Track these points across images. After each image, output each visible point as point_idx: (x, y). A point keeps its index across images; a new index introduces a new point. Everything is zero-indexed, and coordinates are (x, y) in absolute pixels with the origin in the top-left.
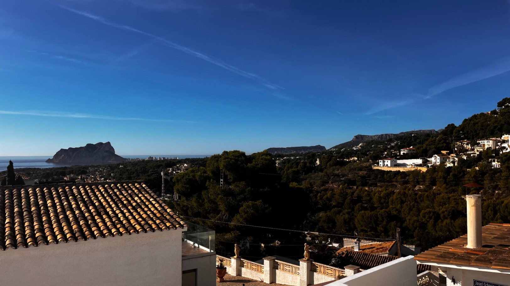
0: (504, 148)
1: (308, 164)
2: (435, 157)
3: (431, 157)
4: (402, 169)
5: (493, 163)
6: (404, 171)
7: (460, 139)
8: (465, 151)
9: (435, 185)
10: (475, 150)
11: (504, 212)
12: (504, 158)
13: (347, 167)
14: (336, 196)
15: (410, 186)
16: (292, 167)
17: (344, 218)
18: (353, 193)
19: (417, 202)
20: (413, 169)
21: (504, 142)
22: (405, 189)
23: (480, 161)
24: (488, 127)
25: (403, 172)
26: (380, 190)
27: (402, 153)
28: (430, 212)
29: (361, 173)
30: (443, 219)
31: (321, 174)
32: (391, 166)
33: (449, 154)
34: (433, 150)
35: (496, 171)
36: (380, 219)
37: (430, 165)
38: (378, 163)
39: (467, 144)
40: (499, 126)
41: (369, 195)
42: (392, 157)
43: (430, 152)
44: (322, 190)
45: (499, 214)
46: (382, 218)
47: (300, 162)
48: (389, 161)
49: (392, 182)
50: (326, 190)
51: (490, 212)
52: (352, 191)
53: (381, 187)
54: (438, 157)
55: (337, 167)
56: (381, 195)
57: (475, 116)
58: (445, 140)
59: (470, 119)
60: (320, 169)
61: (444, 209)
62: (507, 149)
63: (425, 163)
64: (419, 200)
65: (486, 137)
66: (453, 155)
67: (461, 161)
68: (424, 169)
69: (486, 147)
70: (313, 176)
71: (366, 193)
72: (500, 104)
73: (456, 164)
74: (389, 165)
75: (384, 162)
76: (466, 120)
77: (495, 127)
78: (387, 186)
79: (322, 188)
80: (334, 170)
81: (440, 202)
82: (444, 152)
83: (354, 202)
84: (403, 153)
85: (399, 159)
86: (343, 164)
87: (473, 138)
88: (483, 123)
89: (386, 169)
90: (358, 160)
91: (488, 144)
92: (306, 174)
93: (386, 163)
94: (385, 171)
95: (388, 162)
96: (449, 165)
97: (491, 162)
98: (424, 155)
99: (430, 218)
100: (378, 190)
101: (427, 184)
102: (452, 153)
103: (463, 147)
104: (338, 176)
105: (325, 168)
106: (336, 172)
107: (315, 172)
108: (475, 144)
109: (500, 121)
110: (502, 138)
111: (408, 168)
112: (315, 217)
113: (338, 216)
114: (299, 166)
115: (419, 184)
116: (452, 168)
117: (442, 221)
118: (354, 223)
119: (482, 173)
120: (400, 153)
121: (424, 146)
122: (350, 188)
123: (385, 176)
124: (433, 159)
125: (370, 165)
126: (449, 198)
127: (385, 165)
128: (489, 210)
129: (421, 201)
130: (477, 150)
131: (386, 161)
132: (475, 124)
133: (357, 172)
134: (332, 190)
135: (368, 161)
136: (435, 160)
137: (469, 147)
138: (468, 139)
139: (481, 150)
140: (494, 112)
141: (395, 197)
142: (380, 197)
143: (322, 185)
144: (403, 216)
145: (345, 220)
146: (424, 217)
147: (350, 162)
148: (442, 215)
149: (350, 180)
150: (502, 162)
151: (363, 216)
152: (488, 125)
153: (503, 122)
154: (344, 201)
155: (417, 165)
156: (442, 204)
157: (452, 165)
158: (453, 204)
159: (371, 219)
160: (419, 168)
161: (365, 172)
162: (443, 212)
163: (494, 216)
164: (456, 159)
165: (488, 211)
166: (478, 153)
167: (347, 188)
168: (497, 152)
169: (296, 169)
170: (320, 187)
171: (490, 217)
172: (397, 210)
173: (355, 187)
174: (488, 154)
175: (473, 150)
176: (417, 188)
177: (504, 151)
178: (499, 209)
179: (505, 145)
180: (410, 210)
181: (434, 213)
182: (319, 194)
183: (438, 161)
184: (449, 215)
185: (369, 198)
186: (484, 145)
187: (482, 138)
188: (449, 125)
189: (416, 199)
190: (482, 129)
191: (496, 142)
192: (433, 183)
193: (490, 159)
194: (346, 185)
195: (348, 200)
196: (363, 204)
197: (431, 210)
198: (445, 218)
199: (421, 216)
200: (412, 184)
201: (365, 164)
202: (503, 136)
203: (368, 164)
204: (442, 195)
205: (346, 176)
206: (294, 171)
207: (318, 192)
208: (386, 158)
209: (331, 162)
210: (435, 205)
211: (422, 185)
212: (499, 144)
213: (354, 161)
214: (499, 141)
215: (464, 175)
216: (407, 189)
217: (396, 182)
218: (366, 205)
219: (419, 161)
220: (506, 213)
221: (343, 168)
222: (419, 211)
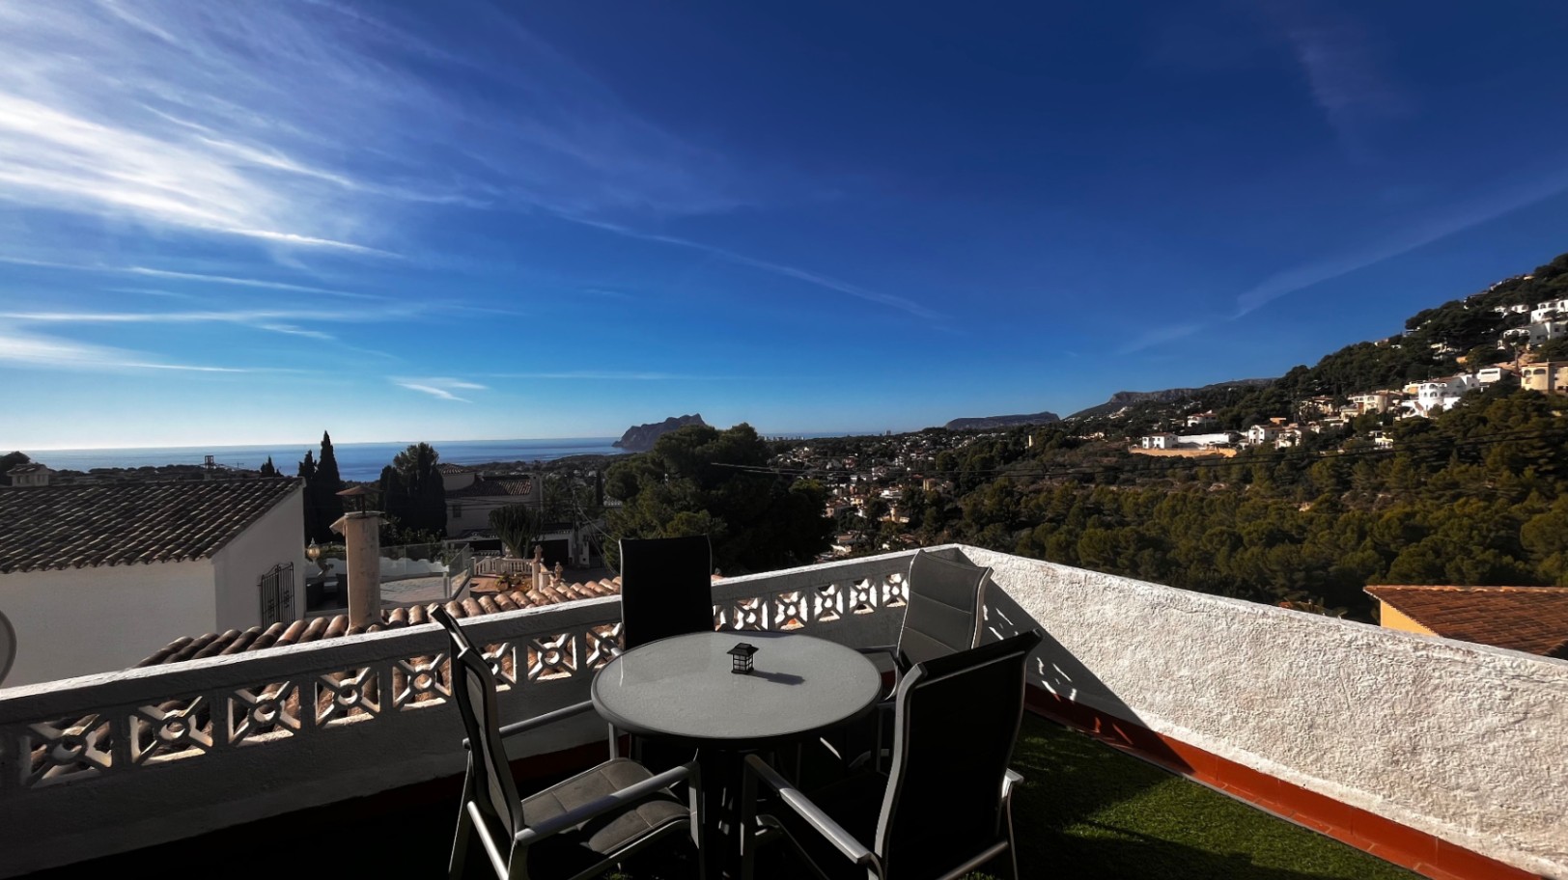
0: (1407, 409)
1: (1010, 447)
2: (1256, 429)
3: (1247, 429)
4: (1185, 453)
5: (1378, 440)
6: (1192, 456)
7: (1311, 393)
8: (1318, 416)
9: (1250, 482)
10: (1342, 414)
11: (1383, 536)
12: (1401, 430)
13: (1081, 451)
14: (1054, 502)
15: (1199, 484)
16: (981, 452)
17: (1058, 541)
18: (1087, 497)
19: (1204, 515)
20: (1209, 453)
21: (1407, 397)
22: (1188, 490)
23: (1350, 436)
24: (1374, 370)
25: (1189, 459)
26: (1140, 490)
27: (1190, 422)
28: (1222, 533)
29: (1105, 461)
30: (1248, 546)
31: (1033, 462)
32: (1166, 447)
33: (1286, 423)
34: (1254, 416)
35: (1383, 454)
36: (1123, 544)
37: (1243, 445)
38: (1140, 443)
39: (1326, 404)
40: (1399, 367)
41: (1116, 500)
42: (1171, 431)
43: (1247, 420)
44: (1030, 492)
45: (1368, 539)
46: (1127, 542)
47: (996, 443)
48: (1162, 439)
49: (1165, 476)
50: (1038, 492)
51: (1349, 534)
52: (1086, 492)
53: (1143, 486)
54: (1262, 430)
55: (1063, 450)
56: (1140, 500)
57: (1349, 350)
58: (1281, 396)
59: (1337, 356)
60: (1034, 454)
61: (1252, 528)
62: (1413, 411)
63: (1234, 442)
64: (1206, 510)
65: (1369, 390)
66: (1292, 425)
67: (1309, 437)
68: (1230, 453)
69: (1367, 407)
70: (1018, 466)
71: (1110, 496)
72: (1412, 324)
73: (1297, 442)
74: (1162, 446)
75: (1151, 440)
76: (1328, 357)
77: (1390, 369)
78: (1155, 484)
79: (1032, 487)
80: (1055, 455)
81: (1248, 515)
82: (1276, 420)
83: (1087, 512)
84: (1193, 424)
85: (1183, 435)
86: (1074, 445)
87: (1339, 392)
88: (1363, 361)
89: (1155, 453)
90: (1105, 437)
91: (1370, 402)
92: (1006, 463)
93: (1156, 442)
94: (1152, 457)
95: (1160, 441)
96: (1282, 443)
97: (1373, 437)
98: (1235, 425)
99: (1222, 543)
100: (1136, 492)
101: (1234, 481)
102: (1292, 422)
103: (1316, 409)
104: (1062, 465)
105: (1043, 452)
106: (1060, 459)
107: (1024, 460)
108: (1342, 402)
109: (1402, 356)
110: (1405, 390)
111: (1202, 451)
112: (1011, 537)
113: (1049, 536)
114: (995, 450)
115: (1217, 479)
116: (1287, 452)
117: (1246, 549)
118: (1075, 550)
119: (1351, 459)
120: (1186, 423)
121: (1236, 409)
122: (1083, 488)
123: (1152, 466)
124: (1251, 434)
125: (1125, 447)
126: (1266, 507)
127: (1156, 445)
128: (1348, 530)
129: (1212, 512)
130: (1346, 414)
131: (1156, 438)
132: (1344, 365)
133: (1099, 459)
134: (1050, 491)
135: (1123, 439)
136: (1256, 435)
137: (1330, 408)
138: (1328, 393)
139: (1355, 414)
140: (1397, 339)
141: (1165, 504)
142: (1136, 504)
143: (1033, 483)
144: (1174, 539)
145: (1059, 545)
146: (1211, 542)
147: (1089, 441)
148: (1246, 539)
149: (1085, 474)
150: (1398, 438)
151: (1091, 539)
152: (1375, 365)
153: (1407, 359)
154: (1068, 510)
155: (1218, 446)
156: (1249, 518)
157: (1288, 444)
158: (1273, 517)
159: (1105, 543)
160: (1221, 451)
161: (1114, 459)
162: (1249, 533)
163: (1359, 543)
164: (1298, 433)
165: (1344, 532)
166: (1347, 421)
167: (1076, 488)
168: (1387, 418)
169: (987, 456)
170: (1028, 486)
171: (1350, 544)
172: (1162, 528)
173: (1093, 486)
174: (1368, 422)
175: (1338, 414)
176: (1212, 488)
177: (1404, 416)
178: (1372, 529)
179: (1410, 404)
180: (1188, 528)
181: (1234, 534)
182: (1024, 497)
183: (1262, 437)
184: (1260, 539)
185: (1115, 506)
186: (1361, 405)
187: (1359, 391)
188: (1295, 368)
189: (1202, 508)
190: (1362, 374)
191: (1389, 398)
192: (1247, 478)
193: (1372, 432)
194: (1076, 481)
195: (1074, 510)
196: (1105, 515)
197: (1224, 528)
198: (1252, 543)
199: (1204, 539)
200: (1204, 480)
201: (1115, 445)
202: (1407, 387)
203: (1122, 443)
204: (1251, 502)
205: (1079, 466)
206: (983, 459)
207: (1022, 495)
208: (1157, 433)
209: (1053, 442)
210: (1237, 519)
211: (1224, 482)
212: (1396, 402)
213: (1098, 439)
214: (1396, 397)
215: (1311, 464)
216: (1192, 490)
217: (1174, 476)
218: (1109, 518)
219: (1223, 438)
220: (1387, 538)
221: (1073, 452)
222: (1203, 529)
